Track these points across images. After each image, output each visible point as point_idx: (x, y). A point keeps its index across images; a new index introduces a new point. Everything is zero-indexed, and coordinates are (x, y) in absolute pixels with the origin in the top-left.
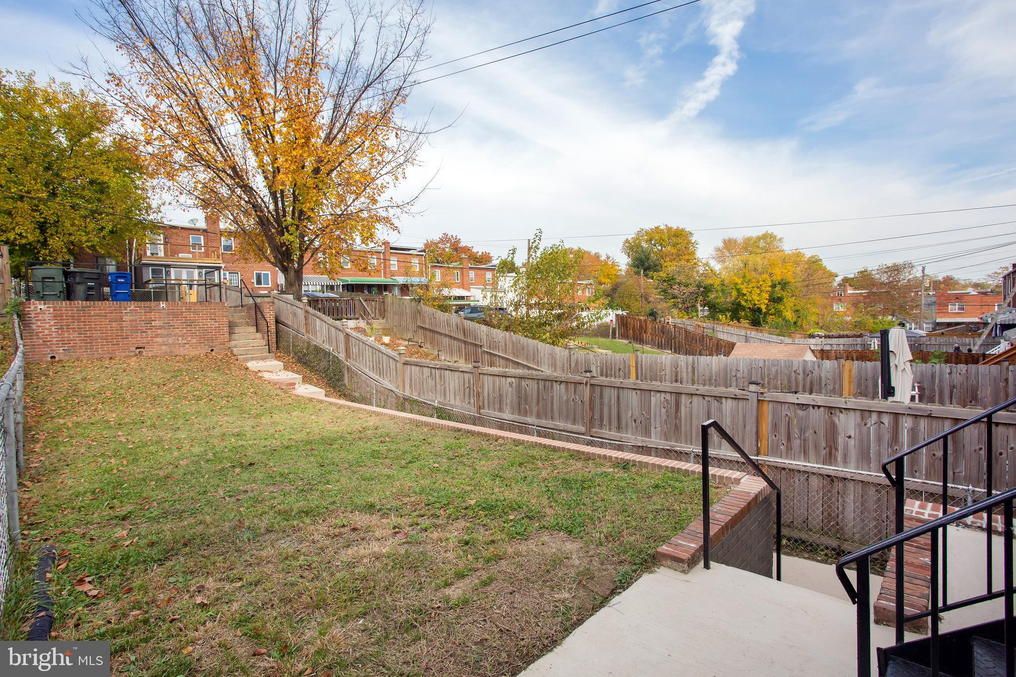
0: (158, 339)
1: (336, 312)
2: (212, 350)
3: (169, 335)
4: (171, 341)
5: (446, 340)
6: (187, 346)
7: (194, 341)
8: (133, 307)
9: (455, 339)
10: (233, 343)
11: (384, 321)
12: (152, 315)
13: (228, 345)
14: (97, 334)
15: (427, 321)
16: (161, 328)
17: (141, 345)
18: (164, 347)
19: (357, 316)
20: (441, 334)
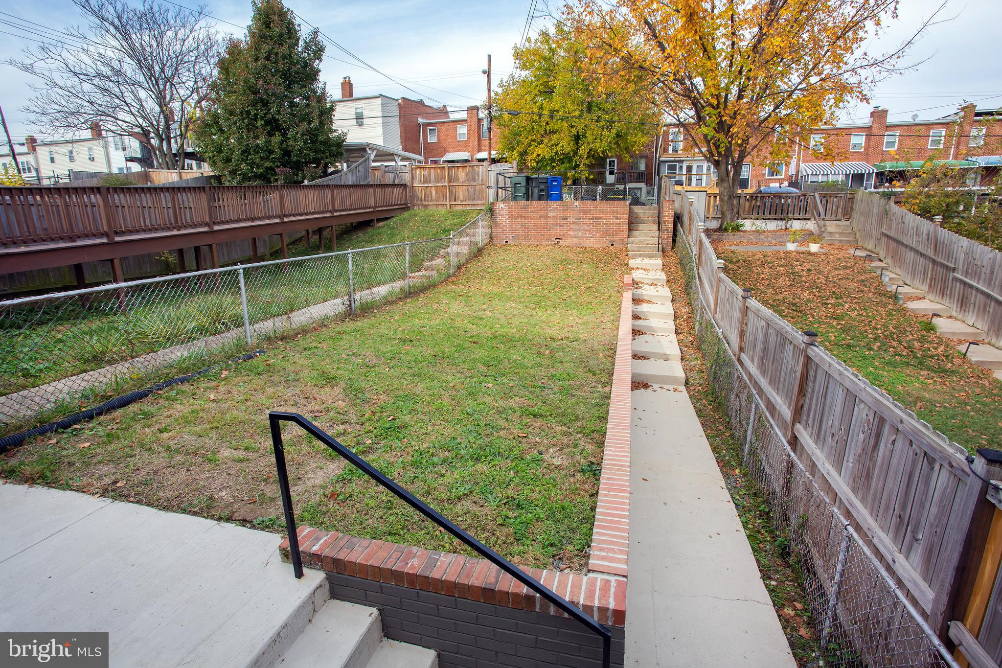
0: (571, 233)
1: (779, 211)
2: (612, 245)
3: (579, 230)
4: (580, 234)
5: (910, 256)
6: (592, 239)
7: (598, 235)
8: (555, 206)
9: (922, 255)
10: (631, 239)
11: (848, 223)
12: (568, 212)
13: (626, 241)
14: (532, 226)
15: (894, 226)
16: (574, 223)
17: (559, 237)
18: (575, 239)
19: (807, 216)
20: (906, 246)
